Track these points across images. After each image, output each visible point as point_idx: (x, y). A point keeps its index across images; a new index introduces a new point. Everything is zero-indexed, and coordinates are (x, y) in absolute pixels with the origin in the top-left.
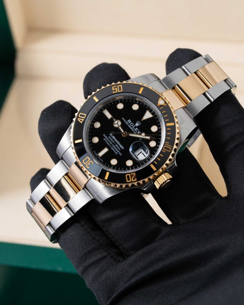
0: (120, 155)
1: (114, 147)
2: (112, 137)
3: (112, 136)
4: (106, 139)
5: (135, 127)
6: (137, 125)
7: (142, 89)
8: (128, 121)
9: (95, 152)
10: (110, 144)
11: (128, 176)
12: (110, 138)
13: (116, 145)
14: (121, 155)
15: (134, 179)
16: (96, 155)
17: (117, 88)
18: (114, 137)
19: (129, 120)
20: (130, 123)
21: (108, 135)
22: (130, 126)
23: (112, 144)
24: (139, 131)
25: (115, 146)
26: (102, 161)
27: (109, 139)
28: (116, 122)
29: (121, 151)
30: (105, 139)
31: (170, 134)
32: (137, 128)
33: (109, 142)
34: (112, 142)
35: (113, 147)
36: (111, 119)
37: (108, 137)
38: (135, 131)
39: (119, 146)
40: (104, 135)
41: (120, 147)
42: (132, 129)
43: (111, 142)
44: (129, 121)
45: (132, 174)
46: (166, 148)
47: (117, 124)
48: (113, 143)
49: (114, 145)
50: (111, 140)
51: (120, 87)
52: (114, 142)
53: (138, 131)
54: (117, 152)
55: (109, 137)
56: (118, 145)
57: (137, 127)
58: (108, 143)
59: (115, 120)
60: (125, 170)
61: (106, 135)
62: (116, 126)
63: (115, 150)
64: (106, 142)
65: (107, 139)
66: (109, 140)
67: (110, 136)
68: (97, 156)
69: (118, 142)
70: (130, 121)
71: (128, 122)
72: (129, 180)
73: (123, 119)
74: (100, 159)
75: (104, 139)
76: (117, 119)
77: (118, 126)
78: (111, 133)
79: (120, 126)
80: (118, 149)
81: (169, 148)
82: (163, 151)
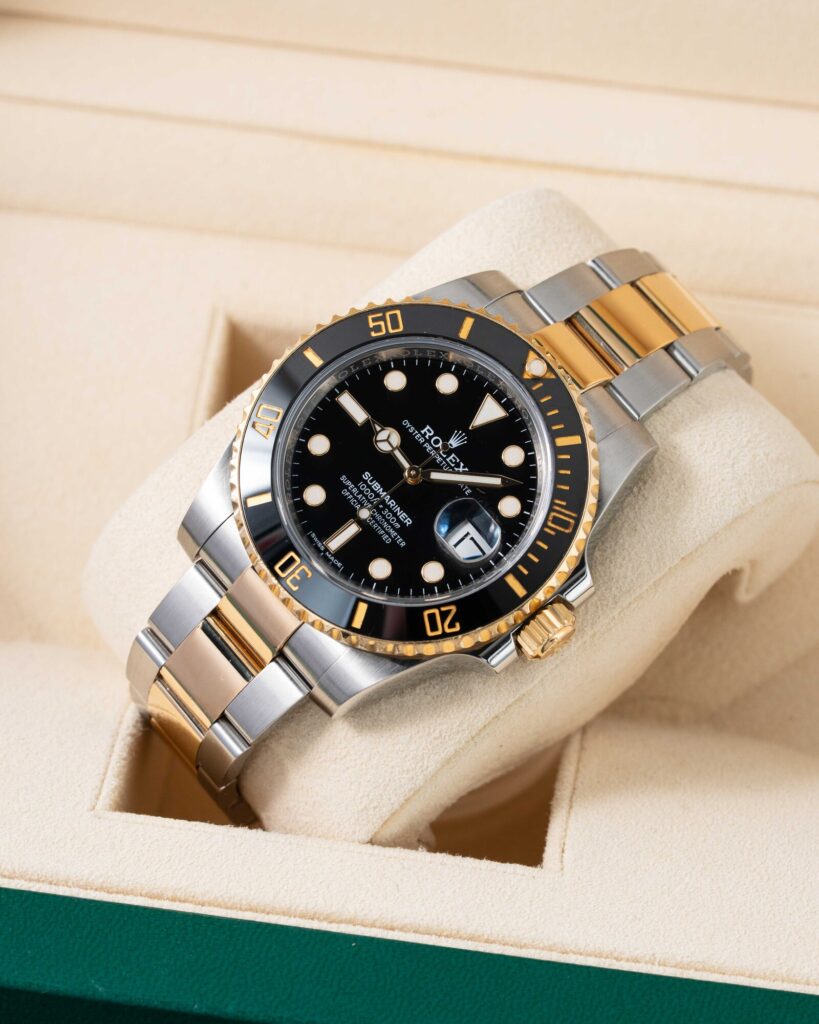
0: (398, 546)
1: (379, 518)
2: (369, 487)
3: (371, 481)
4: (352, 493)
5: (449, 452)
6: (454, 443)
7: (469, 323)
8: (423, 432)
9: (313, 535)
11: (432, 617)
12: (365, 489)
13: (386, 512)
14: (403, 544)
15: (451, 625)
16: (320, 545)
17: (383, 318)
18: (376, 486)
19: (428, 427)
20: (431, 437)
21: (357, 479)
22: (429, 448)
24: (462, 464)
25: (384, 517)
26: (339, 564)
27: (361, 492)
28: (382, 435)
29: (403, 530)
30: (349, 491)
31: (569, 472)
32: (453, 455)
33: (360, 502)
34: (372, 503)
35: (374, 518)
36: (367, 423)
37: (356, 485)
38: (449, 465)
39: (395, 515)
40: (343, 478)
41: (397, 518)
42: (439, 459)
43: (369, 500)
44: (425, 430)
45: (443, 609)
46: (556, 520)
47: (388, 440)
48: (375, 506)
49: (380, 511)
50: (366, 496)
51: (394, 318)
52: (377, 500)
53: (458, 465)
54: (390, 537)
55: (361, 484)
56: (390, 510)
57: (457, 451)
58: (358, 507)
59: (378, 428)
60: (417, 594)
61: (349, 478)
62: (384, 447)
63: (384, 529)
64: (352, 501)
65: (355, 490)
66: (359, 497)
67: (365, 482)
68: (322, 548)
69: (392, 503)
70: (429, 430)
71: (424, 435)
72: (434, 628)
73: (406, 423)
74: (332, 558)
75: (345, 493)
76: (385, 424)
77: (390, 448)
78: (367, 473)
79: (397, 447)
80: (393, 527)
81: (567, 519)
82: (547, 530)
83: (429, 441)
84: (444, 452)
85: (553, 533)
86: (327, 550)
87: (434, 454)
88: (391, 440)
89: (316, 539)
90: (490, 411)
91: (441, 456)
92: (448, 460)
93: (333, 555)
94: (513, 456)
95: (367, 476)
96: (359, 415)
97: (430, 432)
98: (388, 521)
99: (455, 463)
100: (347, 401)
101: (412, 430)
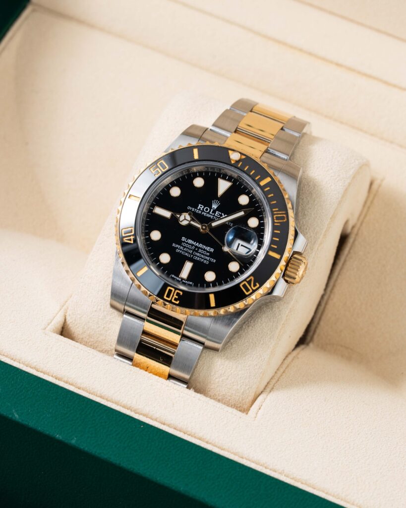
0: (213, 263)
1: (198, 254)
2: (187, 243)
3: (187, 240)
4: (181, 250)
5: (214, 212)
6: (215, 206)
7: (196, 151)
8: (198, 208)
9: (173, 276)
10: (189, 253)
11: (244, 286)
12: (186, 245)
13: (200, 250)
14: (215, 261)
15: (255, 285)
16: (178, 279)
17: (157, 167)
18: (190, 241)
19: (200, 205)
20: (203, 209)
21: (180, 242)
22: (205, 214)
23: (193, 252)
24: (223, 214)
25: (200, 253)
26: (191, 283)
27: (185, 247)
28: (182, 218)
29: (212, 255)
30: (179, 249)
31: (272, 195)
32: (217, 212)
33: (186, 252)
34: (192, 250)
35: (196, 256)
36: (172, 216)
37: (180, 244)
38: (217, 217)
39: (204, 250)
40: (174, 245)
41: (206, 251)
42: (212, 217)
43: (190, 249)
44: (199, 207)
45: (248, 280)
46: (278, 218)
47: (185, 219)
48: (194, 250)
49: (197, 251)
50: (188, 248)
51: (161, 165)
52: (193, 247)
53: (221, 216)
54: (207, 260)
55: (183, 244)
56: (202, 249)
57: (218, 209)
58: (186, 254)
59: (178, 216)
60: (232, 279)
61: (176, 244)
62: (185, 223)
63: (203, 258)
64: (183, 253)
65: (181, 248)
66: (185, 249)
67: (184, 242)
68: (180, 280)
69: (201, 246)
70: (201, 206)
71: (200, 209)
72: (248, 290)
74: (187, 282)
75: (178, 251)
76: (180, 213)
77: (188, 222)
78: (183, 238)
79: (191, 220)
80: (206, 256)
81: (282, 215)
82: (276, 224)
83: (203, 211)
84: (212, 213)
85: (279, 224)
86: (182, 279)
87: (208, 215)
88: (186, 218)
89: (175, 277)
90: (223, 186)
91: (212, 215)
92: (216, 215)
93: (186, 281)
94: (244, 200)
95: (183, 239)
96: (167, 214)
97: (202, 207)
98: (203, 254)
99: (220, 215)
100: (159, 211)
101: (193, 209)
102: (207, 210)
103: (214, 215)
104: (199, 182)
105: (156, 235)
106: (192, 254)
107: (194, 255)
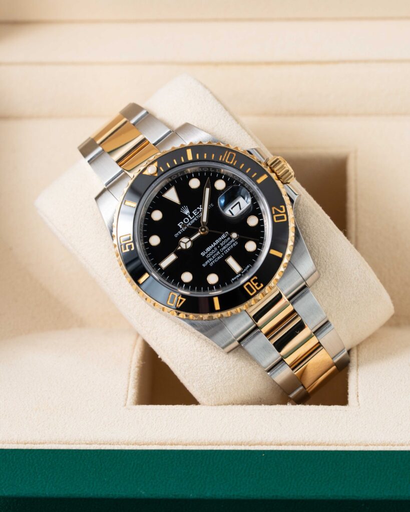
1: (224, 248)
2: (209, 253)
3: (206, 252)
4: (212, 261)
5: (192, 215)
6: (187, 212)
8: (181, 227)
9: (233, 279)
10: (219, 255)
11: (278, 218)
12: (210, 255)
13: (222, 244)
16: (238, 276)
17: (125, 244)
18: (208, 249)
19: (179, 225)
20: (184, 223)
21: (205, 259)
22: (189, 224)
23: (220, 252)
24: (198, 208)
25: (224, 245)
26: (248, 267)
27: (211, 257)
28: (183, 246)
30: (210, 262)
31: (205, 155)
32: (193, 212)
33: (217, 257)
34: (217, 251)
35: (225, 250)
36: (176, 254)
37: (207, 259)
38: (198, 214)
39: (223, 240)
40: (204, 265)
41: (225, 239)
42: (195, 219)
43: (216, 253)
45: (274, 213)
46: (230, 160)
47: (185, 243)
48: (219, 249)
49: (221, 247)
50: (213, 254)
52: (216, 249)
53: (199, 210)
54: (234, 242)
55: (207, 257)
56: (221, 242)
57: (191, 211)
58: (219, 258)
59: (179, 248)
61: (204, 263)
62: (189, 245)
63: (230, 245)
64: (216, 261)
65: (210, 260)
66: (213, 257)
67: (206, 255)
69: (217, 241)
71: (183, 227)
72: (283, 218)
73: (176, 235)
74: (245, 270)
75: (211, 264)
77: (190, 242)
79: (189, 239)
80: (229, 241)
81: (229, 155)
82: (234, 164)
83: (186, 224)
84: (192, 217)
85: (236, 162)
86: (240, 273)
87: (192, 222)
89: (235, 278)
90: (172, 195)
91: (194, 218)
92: (195, 215)
93: (243, 270)
94: (194, 183)
95: (203, 254)
96: (172, 258)
97: (181, 224)
98: (226, 244)
99: (197, 211)
100: (164, 264)
101: (180, 232)
102: (186, 220)
103: (195, 217)
104: (157, 215)
105: (187, 277)
106: (221, 253)
107: (223, 252)
